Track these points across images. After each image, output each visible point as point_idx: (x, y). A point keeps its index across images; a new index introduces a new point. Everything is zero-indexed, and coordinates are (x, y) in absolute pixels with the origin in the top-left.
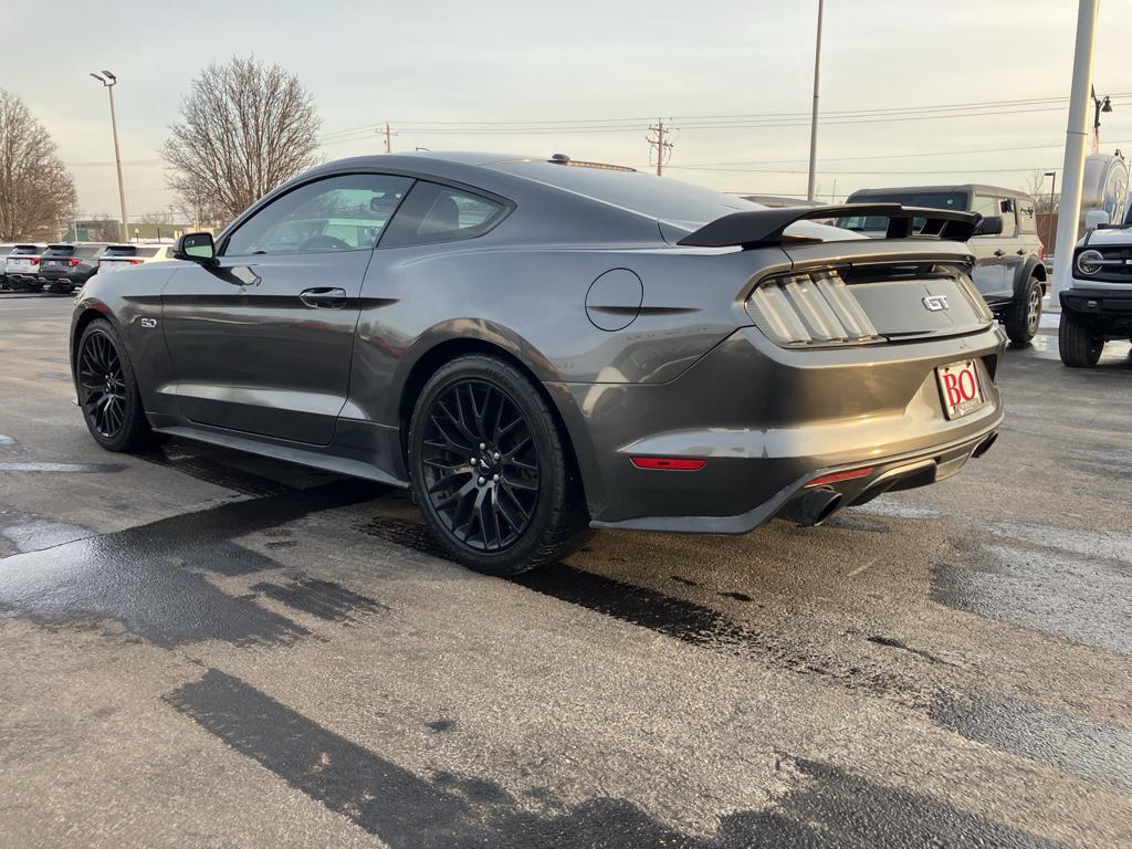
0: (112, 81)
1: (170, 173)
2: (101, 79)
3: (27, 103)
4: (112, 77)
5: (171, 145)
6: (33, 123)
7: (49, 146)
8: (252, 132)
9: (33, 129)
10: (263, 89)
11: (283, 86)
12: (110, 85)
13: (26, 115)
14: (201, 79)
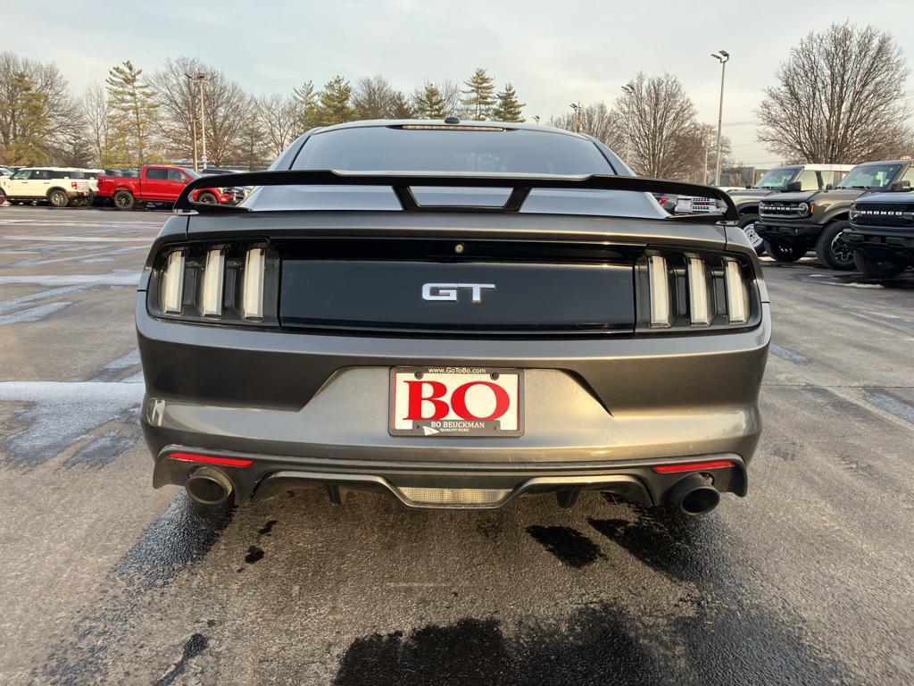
0: (724, 58)
1: (761, 128)
2: (719, 58)
3: (681, 81)
4: (726, 55)
5: (766, 106)
6: (683, 96)
7: (691, 112)
8: (838, 89)
9: (681, 101)
10: (855, 49)
11: (875, 43)
12: (724, 62)
13: (679, 90)
14: (799, 47)
